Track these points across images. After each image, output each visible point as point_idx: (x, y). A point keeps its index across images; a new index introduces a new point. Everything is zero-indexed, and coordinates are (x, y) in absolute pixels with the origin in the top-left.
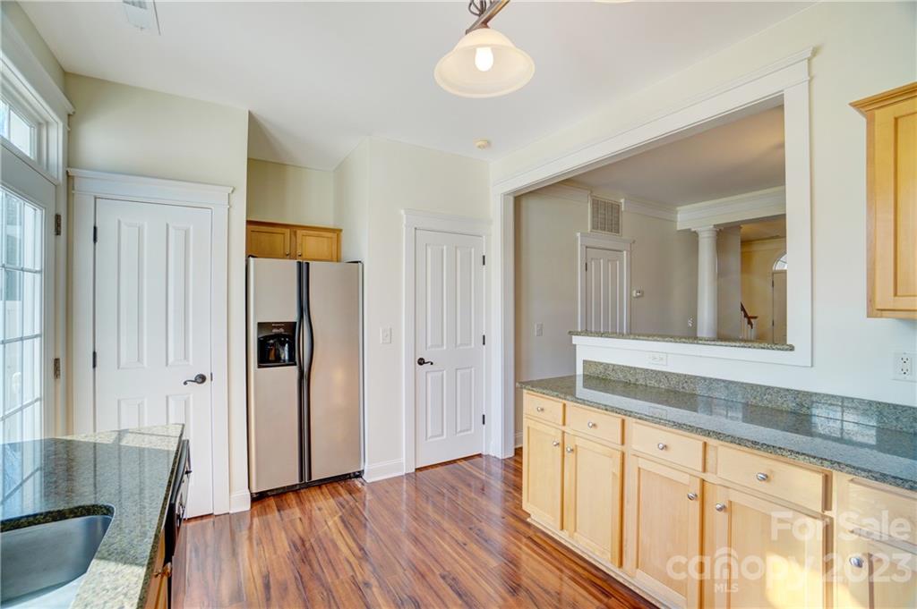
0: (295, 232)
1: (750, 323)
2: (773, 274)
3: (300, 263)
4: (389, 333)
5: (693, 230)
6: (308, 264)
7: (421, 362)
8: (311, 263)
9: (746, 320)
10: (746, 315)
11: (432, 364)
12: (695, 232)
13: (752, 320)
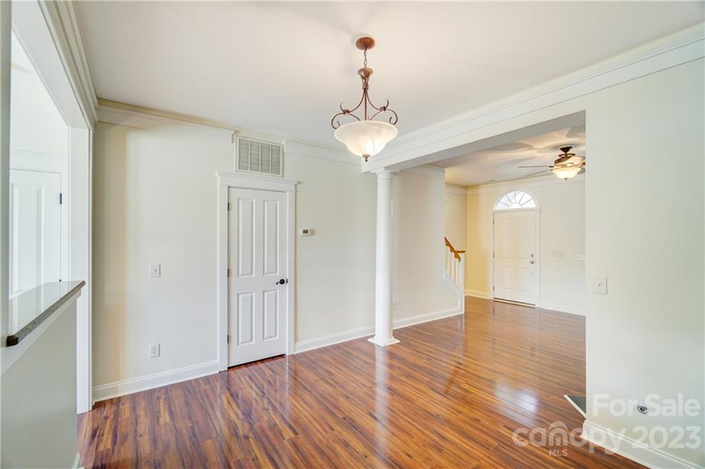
1: (457, 256)
2: (494, 213)
5: (372, 172)
9: (453, 254)
10: (452, 250)
12: (375, 174)
13: (460, 255)
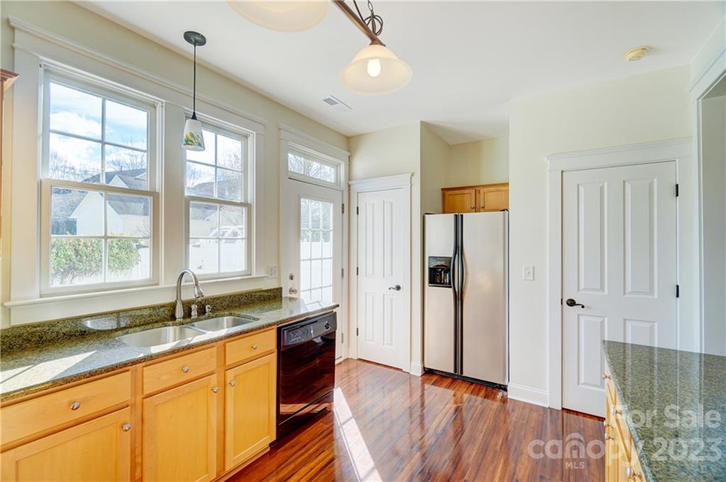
0: (479, 191)
3: (456, 216)
4: (531, 271)
6: (462, 216)
7: (572, 303)
8: (464, 214)
11: (583, 307)
